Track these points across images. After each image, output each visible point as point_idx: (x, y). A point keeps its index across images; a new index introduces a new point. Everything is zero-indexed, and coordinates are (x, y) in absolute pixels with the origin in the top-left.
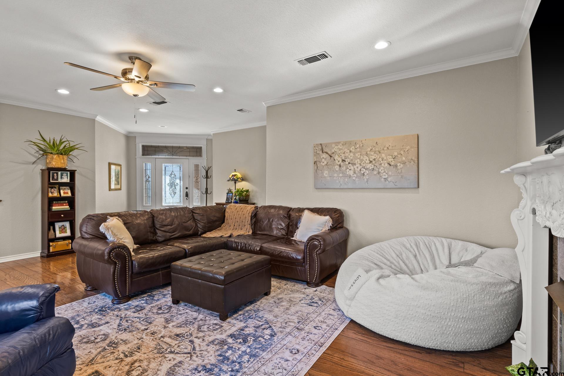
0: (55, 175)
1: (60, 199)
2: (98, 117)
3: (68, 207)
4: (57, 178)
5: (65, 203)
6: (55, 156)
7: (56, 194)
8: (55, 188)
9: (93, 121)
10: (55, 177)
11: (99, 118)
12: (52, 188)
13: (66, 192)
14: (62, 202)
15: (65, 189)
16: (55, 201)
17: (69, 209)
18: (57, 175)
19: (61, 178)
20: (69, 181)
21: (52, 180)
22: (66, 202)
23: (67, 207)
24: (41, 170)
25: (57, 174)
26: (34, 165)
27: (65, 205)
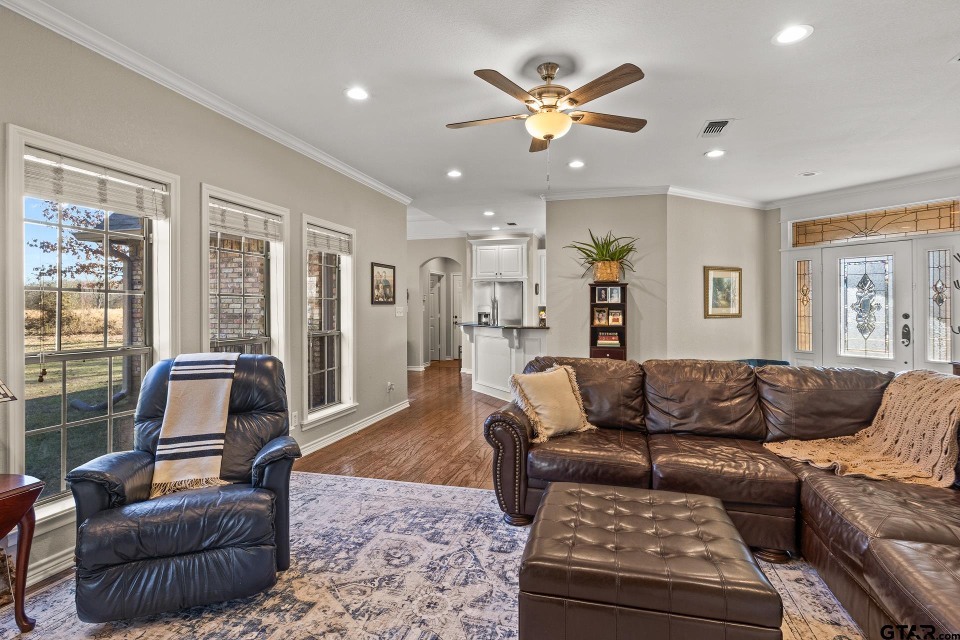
0: (603, 292)
1: (608, 330)
2: (670, 188)
3: (618, 342)
4: (606, 297)
5: (614, 336)
6: (600, 264)
7: (603, 322)
8: (604, 312)
9: (663, 197)
10: (603, 295)
11: (673, 191)
12: (600, 312)
13: (615, 319)
14: (610, 334)
15: (615, 314)
16: (601, 332)
17: (619, 346)
18: (606, 293)
19: (611, 297)
20: (620, 302)
21: (599, 300)
22: (616, 334)
23: (615, 343)
24: (589, 284)
25: (606, 290)
26: (584, 280)
27: (613, 338)
